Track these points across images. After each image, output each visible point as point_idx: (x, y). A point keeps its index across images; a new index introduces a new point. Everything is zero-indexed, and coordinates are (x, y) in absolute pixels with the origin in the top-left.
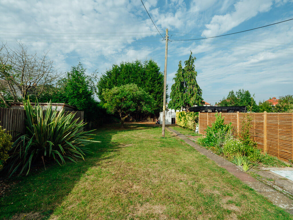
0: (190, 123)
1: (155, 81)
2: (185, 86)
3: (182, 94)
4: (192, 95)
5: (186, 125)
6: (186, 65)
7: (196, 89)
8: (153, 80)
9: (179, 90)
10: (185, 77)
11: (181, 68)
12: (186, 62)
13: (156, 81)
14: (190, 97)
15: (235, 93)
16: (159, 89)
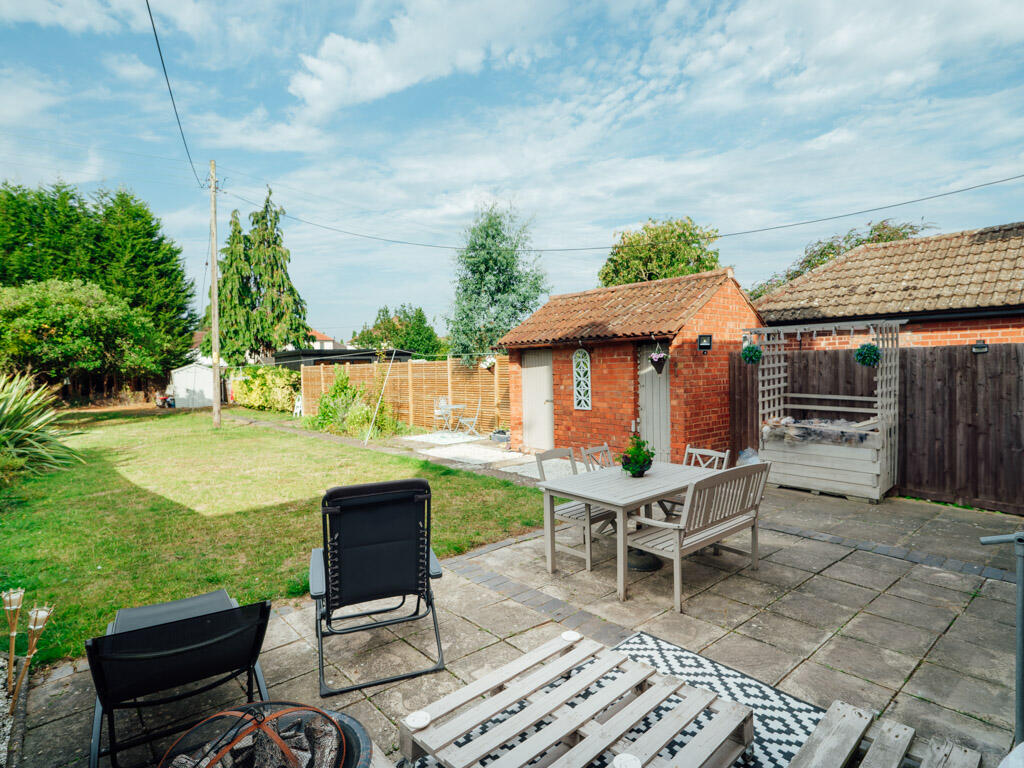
0: (280, 395)
1: (146, 265)
2: (254, 290)
3: (247, 313)
4: (279, 317)
5: (267, 401)
6: (256, 226)
7: (290, 300)
8: (140, 261)
9: (237, 302)
10: (253, 261)
11: (240, 232)
12: (255, 215)
13: (152, 268)
14: (272, 324)
15: (392, 314)
16: (166, 295)
